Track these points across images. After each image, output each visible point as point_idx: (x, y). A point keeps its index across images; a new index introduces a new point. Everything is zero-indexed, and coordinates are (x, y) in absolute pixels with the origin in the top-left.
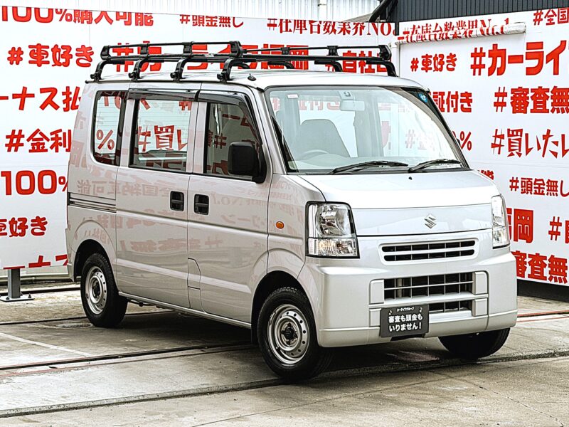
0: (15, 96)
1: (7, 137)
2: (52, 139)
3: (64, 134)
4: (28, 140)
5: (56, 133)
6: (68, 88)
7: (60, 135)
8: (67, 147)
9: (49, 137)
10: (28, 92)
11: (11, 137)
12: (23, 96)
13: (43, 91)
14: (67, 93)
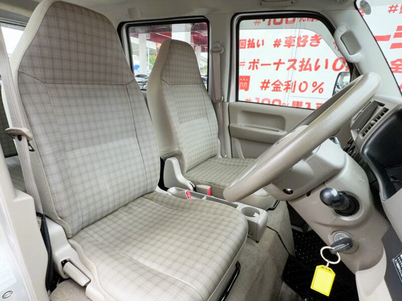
0: (275, 64)
1: (262, 83)
2: (285, 85)
3: (293, 83)
4: (272, 85)
5: (288, 82)
6: (304, 59)
7: (290, 83)
8: (293, 90)
9: (284, 84)
10: (282, 61)
11: (264, 83)
12: (278, 64)
13: (290, 61)
14: (303, 61)
